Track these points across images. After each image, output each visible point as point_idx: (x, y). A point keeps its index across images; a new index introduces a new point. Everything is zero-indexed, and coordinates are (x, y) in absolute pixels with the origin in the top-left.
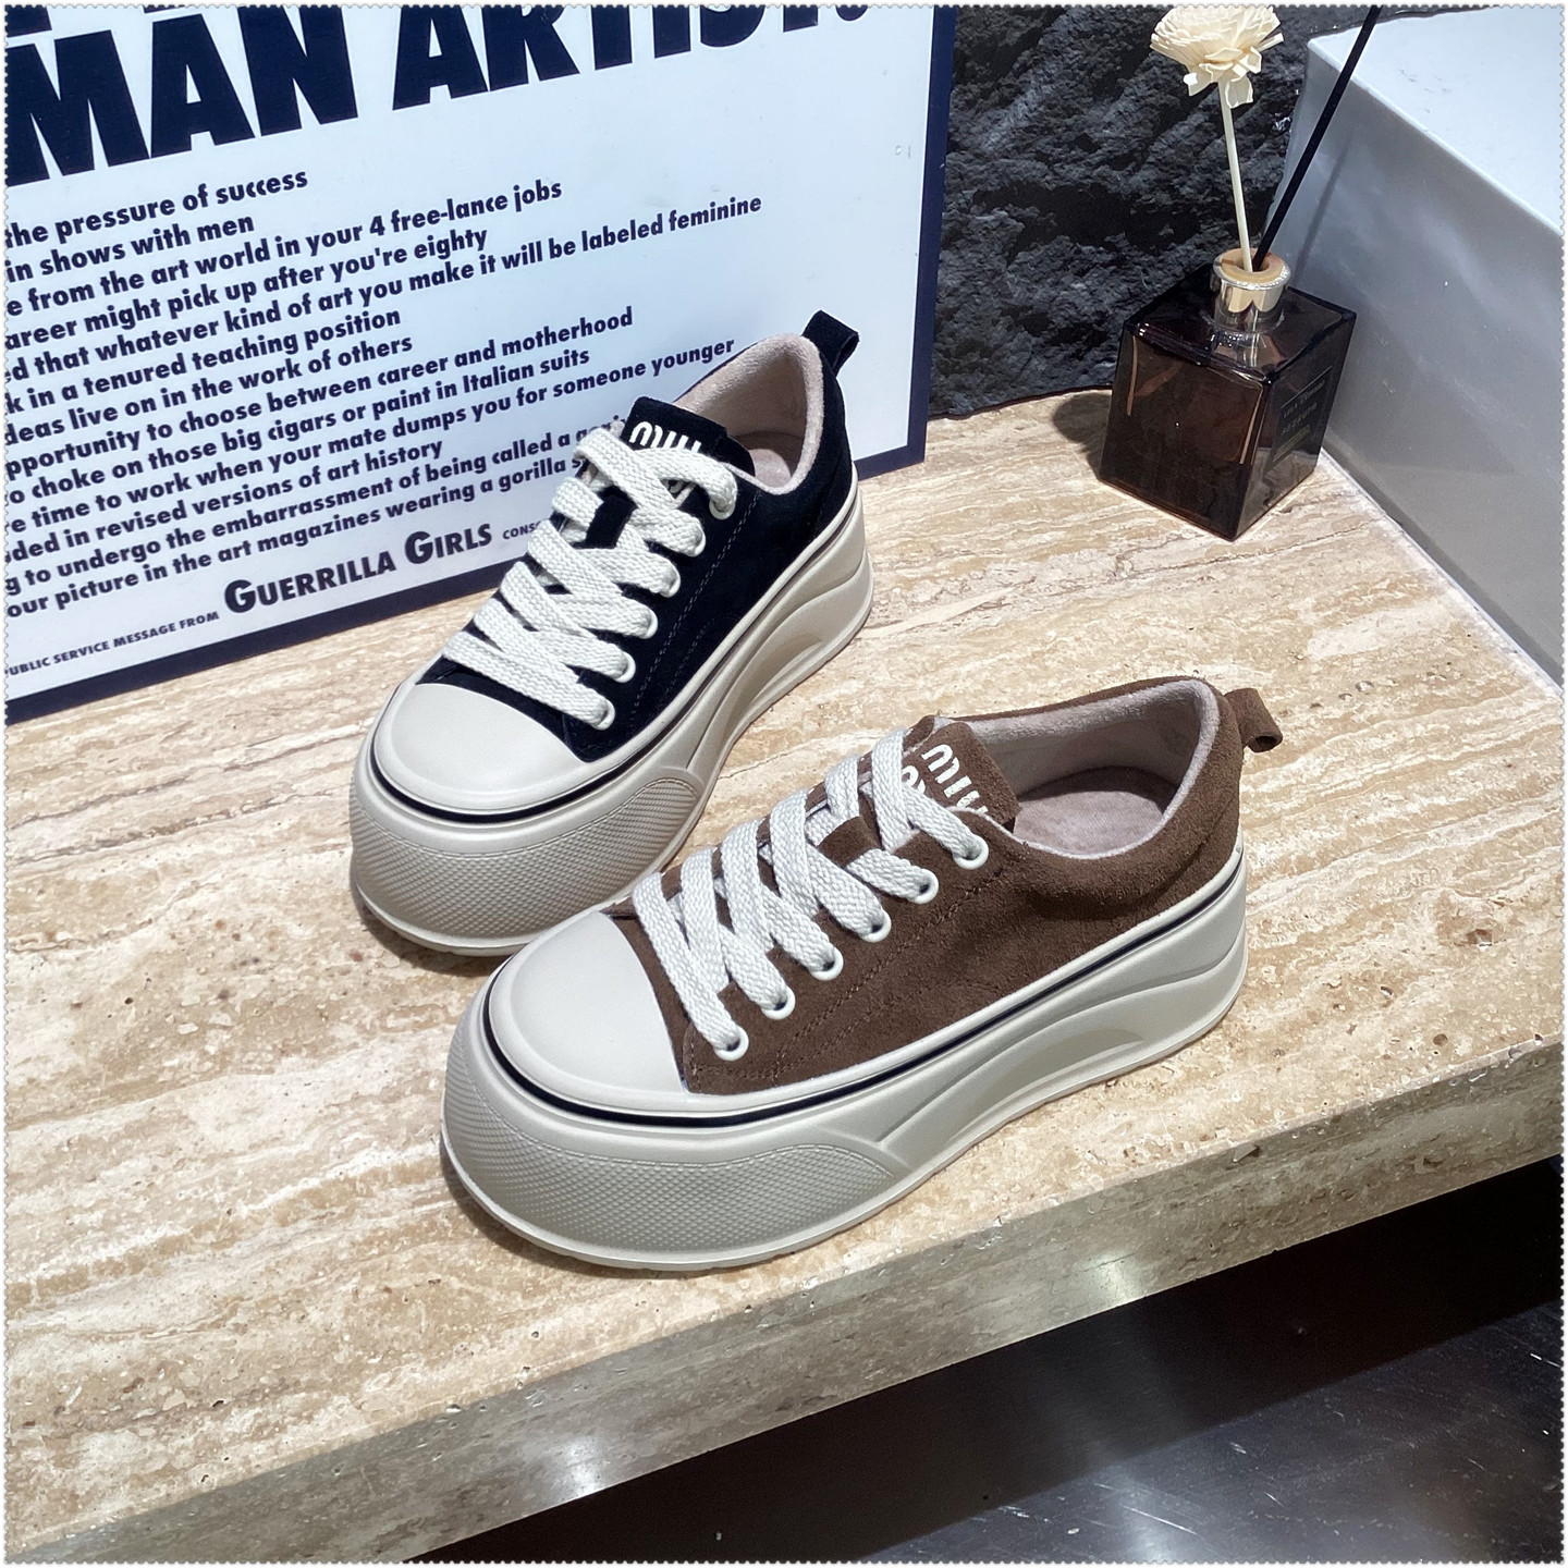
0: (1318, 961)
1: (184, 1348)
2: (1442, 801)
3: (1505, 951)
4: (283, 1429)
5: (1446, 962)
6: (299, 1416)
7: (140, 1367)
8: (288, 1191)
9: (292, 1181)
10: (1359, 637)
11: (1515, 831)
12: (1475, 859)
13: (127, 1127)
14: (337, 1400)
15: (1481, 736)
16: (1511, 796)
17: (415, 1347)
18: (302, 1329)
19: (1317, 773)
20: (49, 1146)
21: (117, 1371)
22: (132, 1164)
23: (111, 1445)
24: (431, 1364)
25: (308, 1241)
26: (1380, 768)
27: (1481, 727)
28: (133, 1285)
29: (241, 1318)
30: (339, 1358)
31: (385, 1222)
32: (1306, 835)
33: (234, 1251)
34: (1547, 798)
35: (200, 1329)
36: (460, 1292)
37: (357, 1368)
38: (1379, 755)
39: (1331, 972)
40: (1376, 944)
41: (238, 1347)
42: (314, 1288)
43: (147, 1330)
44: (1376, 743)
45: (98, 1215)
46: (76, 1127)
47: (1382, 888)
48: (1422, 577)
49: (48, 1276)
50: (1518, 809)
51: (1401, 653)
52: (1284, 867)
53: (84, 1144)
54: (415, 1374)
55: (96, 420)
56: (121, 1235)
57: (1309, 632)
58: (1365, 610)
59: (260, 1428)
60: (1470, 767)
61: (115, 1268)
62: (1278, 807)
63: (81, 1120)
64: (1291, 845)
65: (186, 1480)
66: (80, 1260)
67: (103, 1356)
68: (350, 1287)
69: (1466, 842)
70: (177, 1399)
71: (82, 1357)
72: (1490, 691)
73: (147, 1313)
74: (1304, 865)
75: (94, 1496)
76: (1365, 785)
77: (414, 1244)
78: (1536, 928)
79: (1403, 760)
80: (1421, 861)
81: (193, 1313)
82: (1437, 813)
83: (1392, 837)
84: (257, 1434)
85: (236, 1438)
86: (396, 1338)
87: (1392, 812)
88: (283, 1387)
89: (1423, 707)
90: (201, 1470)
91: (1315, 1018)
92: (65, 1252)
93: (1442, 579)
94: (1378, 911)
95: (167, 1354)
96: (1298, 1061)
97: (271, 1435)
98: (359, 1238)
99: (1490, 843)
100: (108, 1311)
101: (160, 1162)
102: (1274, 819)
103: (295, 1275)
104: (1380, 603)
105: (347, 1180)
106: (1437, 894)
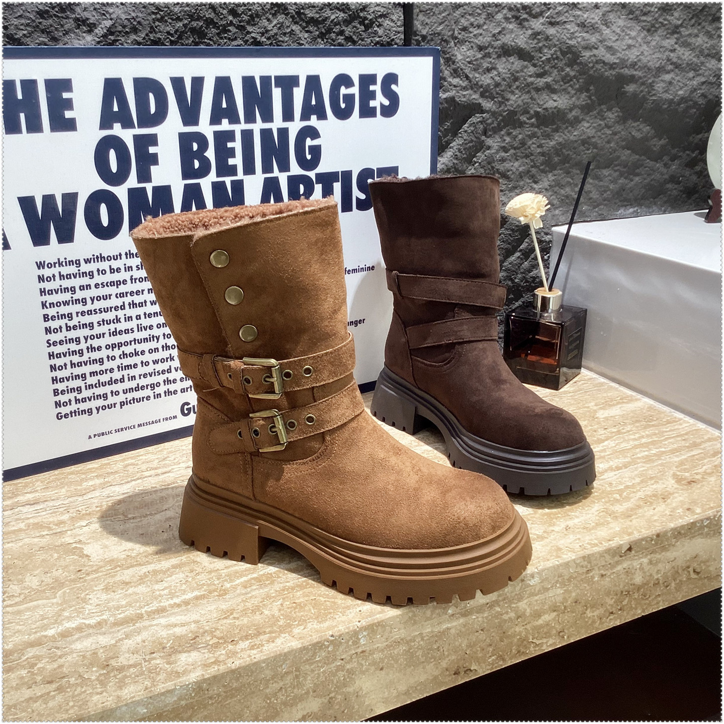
0: (634, 492)
1: (214, 626)
2: (663, 450)
3: (703, 486)
4: (263, 645)
5: (682, 490)
6: (269, 641)
7: (196, 632)
8: (245, 579)
9: (246, 575)
10: (615, 411)
11: (694, 456)
12: (682, 463)
13: (172, 566)
14: (283, 635)
15: (670, 433)
16: (688, 447)
17: (311, 618)
18: (262, 616)
19: (614, 445)
20: (142, 573)
21: (187, 635)
22: (177, 576)
23: (190, 656)
24: (320, 622)
25: (257, 592)
26: (637, 443)
27: (669, 431)
28: (187, 610)
29: (235, 615)
30: (281, 623)
31: (288, 584)
32: (616, 461)
33: (227, 596)
34: (702, 447)
35: (219, 619)
36: (325, 601)
37: (289, 626)
38: (635, 440)
39: (640, 494)
40: (655, 486)
41: (236, 624)
42: (264, 605)
43: (196, 622)
44: (632, 437)
45: (166, 592)
46: (151, 567)
47: (650, 472)
48: (631, 396)
49: (149, 610)
50: (692, 450)
51: (632, 415)
52: (611, 469)
53: (155, 572)
54: (313, 625)
55: (146, 330)
56: (178, 596)
57: (595, 411)
58: (614, 405)
59: (253, 646)
60: (670, 441)
61: (179, 606)
62: (602, 454)
63: (153, 565)
64: (611, 463)
65: (225, 664)
66: (162, 604)
67: (178, 631)
68: (279, 603)
69: (677, 459)
70: (215, 640)
71: (171, 632)
72: (668, 422)
73: (194, 617)
74: (618, 468)
75: (185, 672)
76: (633, 447)
77: (301, 590)
78: (713, 479)
79: (644, 440)
80: (661, 465)
81: (215, 616)
82: (663, 452)
83: (648, 459)
84: (252, 648)
85: (242, 650)
86: (302, 616)
87: (646, 453)
88: (259, 634)
89: (645, 428)
90: (231, 660)
91: (639, 507)
92: (155, 602)
93: (639, 396)
94: (651, 478)
95: (207, 628)
96: (637, 518)
97: (258, 648)
98: (278, 589)
99: (685, 459)
100: (179, 618)
101: (189, 574)
102: (603, 457)
103: (256, 601)
104: (618, 403)
105: (268, 574)
106: (672, 472)
